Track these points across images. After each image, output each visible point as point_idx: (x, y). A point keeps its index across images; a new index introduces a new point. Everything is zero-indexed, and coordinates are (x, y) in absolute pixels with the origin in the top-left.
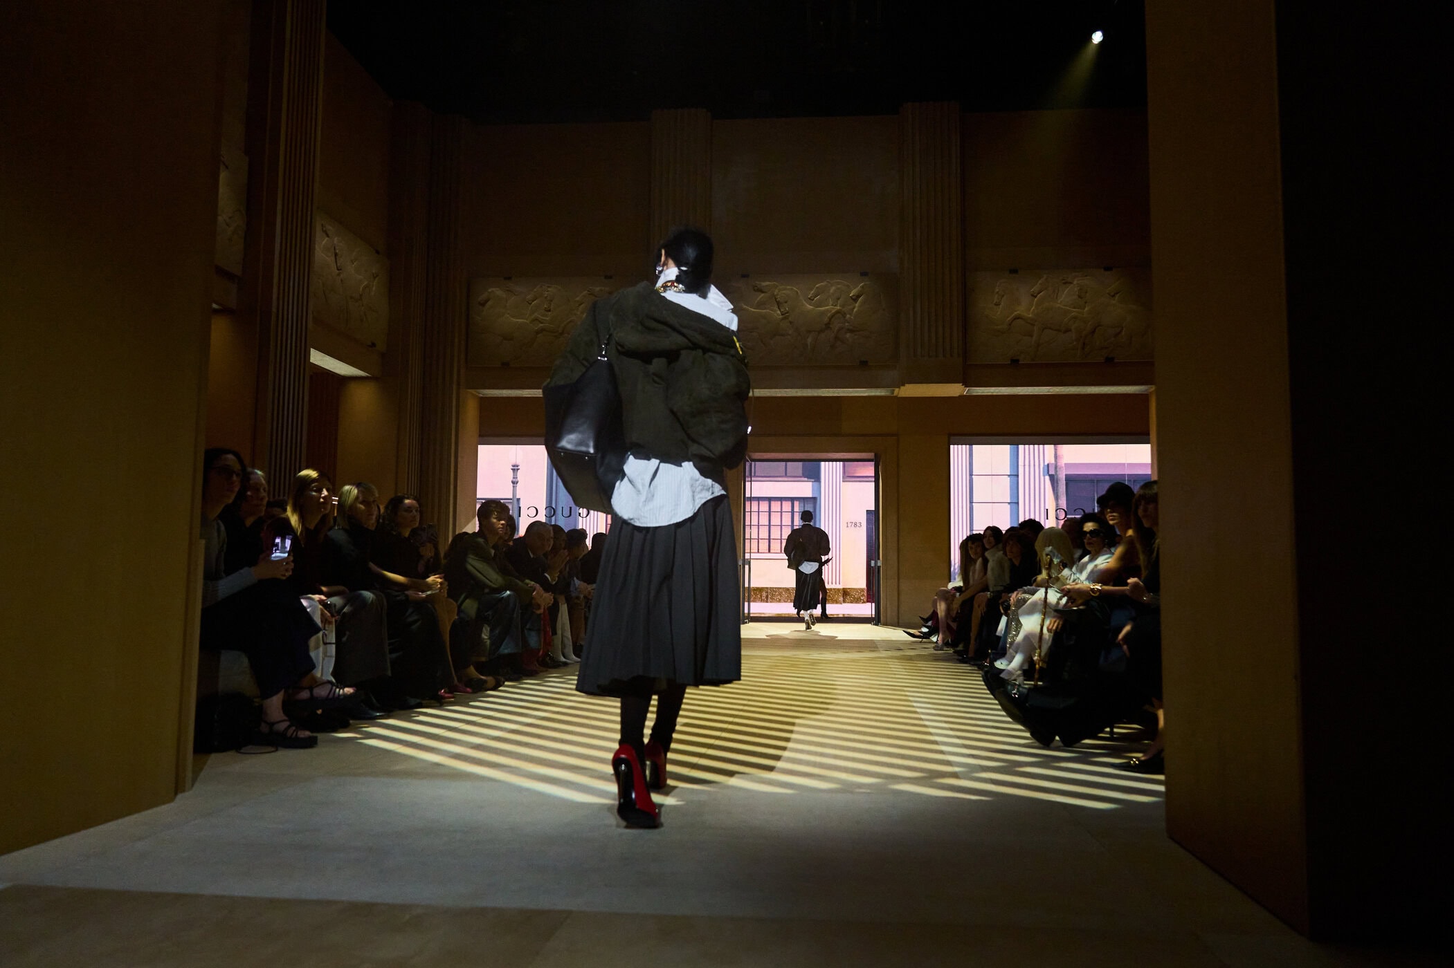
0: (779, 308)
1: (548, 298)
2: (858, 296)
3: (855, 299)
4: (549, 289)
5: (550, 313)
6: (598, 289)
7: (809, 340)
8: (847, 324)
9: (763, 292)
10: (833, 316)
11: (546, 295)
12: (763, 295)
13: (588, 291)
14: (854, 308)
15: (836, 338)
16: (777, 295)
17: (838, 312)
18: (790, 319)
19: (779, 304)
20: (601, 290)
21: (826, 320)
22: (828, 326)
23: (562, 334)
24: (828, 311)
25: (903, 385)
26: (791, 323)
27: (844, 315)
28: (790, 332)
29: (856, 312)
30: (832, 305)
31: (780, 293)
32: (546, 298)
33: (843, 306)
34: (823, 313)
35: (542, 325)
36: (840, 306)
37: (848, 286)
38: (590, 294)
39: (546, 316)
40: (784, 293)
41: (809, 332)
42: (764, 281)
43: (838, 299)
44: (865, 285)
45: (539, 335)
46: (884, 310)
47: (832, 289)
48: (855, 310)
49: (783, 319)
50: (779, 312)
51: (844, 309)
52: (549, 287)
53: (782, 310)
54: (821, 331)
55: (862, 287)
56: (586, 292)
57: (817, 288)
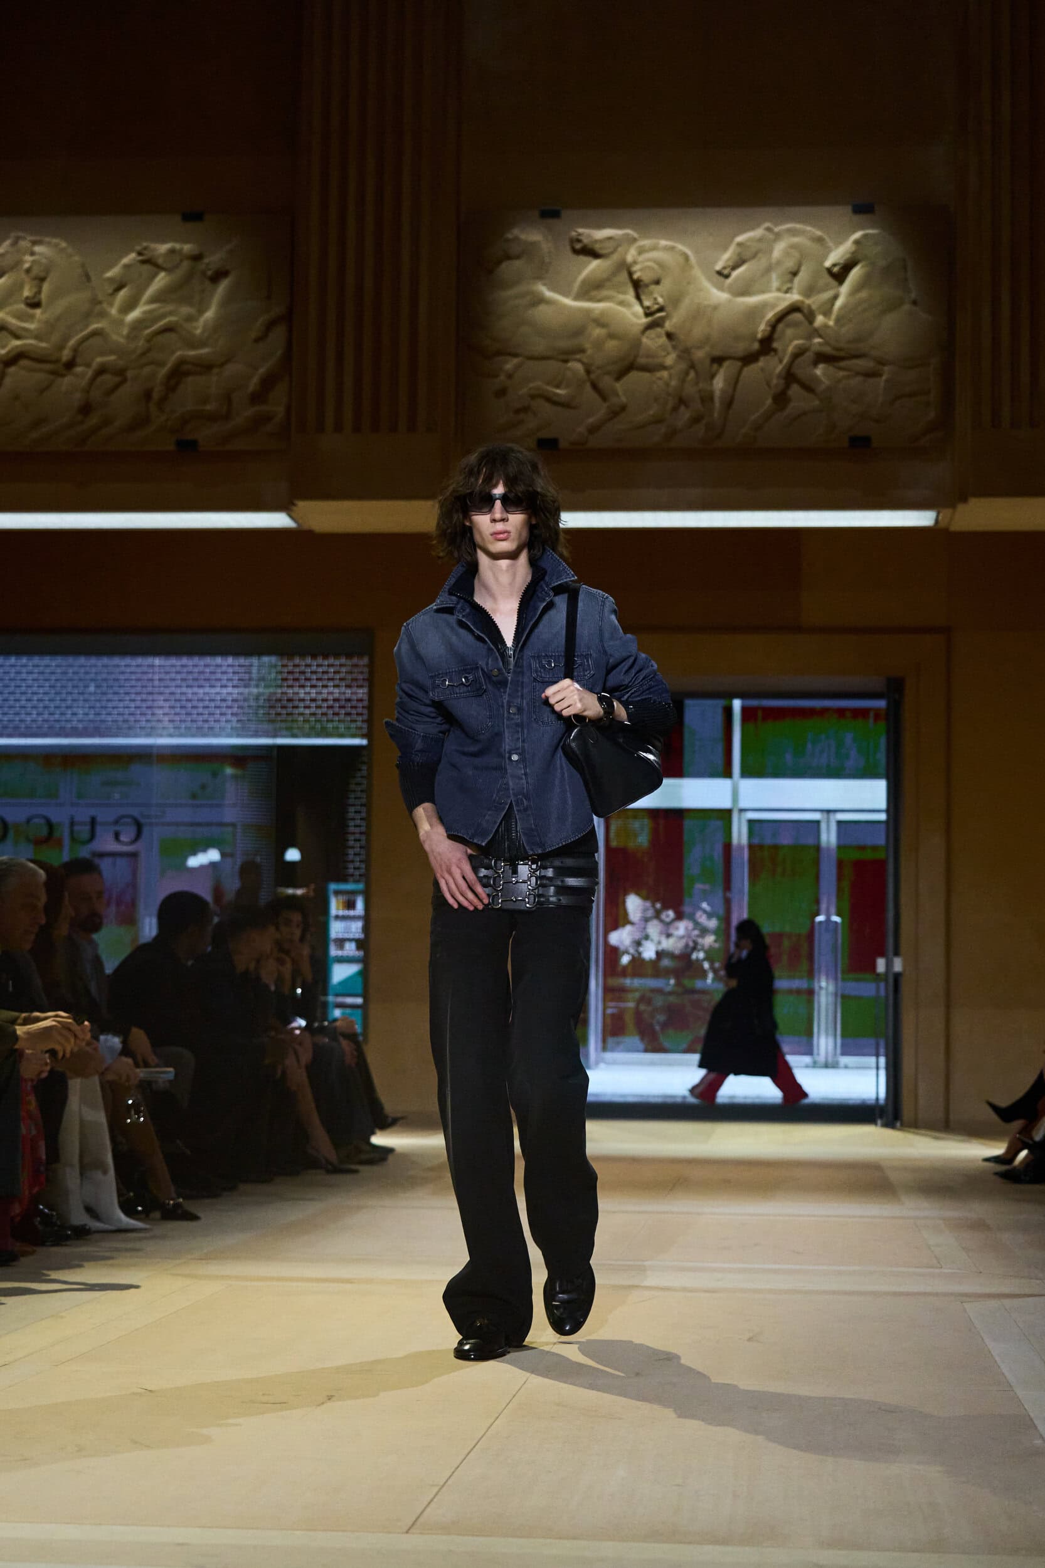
0: (638, 298)
1: (35, 271)
2: (847, 268)
3: (840, 274)
4: (37, 249)
5: (38, 312)
6: (163, 248)
7: (719, 383)
8: (817, 340)
9: (595, 255)
10: (781, 317)
11: (27, 265)
12: (595, 264)
13: (140, 254)
14: (836, 297)
15: (790, 376)
16: (635, 262)
17: (794, 308)
18: (668, 325)
19: (638, 286)
20: (172, 251)
21: (762, 328)
22: (767, 345)
23: (70, 365)
24: (764, 306)
25: (964, 499)
26: (669, 336)
27: (810, 317)
28: (670, 360)
29: (841, 309)
30: (779, 290)
31: (640, 259)
32: (28, 271)
33: (809, 291)
34: (754, 313)
35: (18, 343)
36: (800, 293)
37: (820, 240)
38: (143, 262)
39: (31, 318)
40: (649, 260)
41: (718, 360)
42: (600, 226)
43: (795, 274)
44: (865, 236)
45: (12, 370)
46: (915, 303)
47: (779, 249)
48: (839, 303)
49: (649, 327)
50: (638, 309)
51: (808, 302)
52: (34, 243)
53: (647, 303)
54: (749, 359)
55: (857, 242)
56: (133, 255)
57: (739, 244)
